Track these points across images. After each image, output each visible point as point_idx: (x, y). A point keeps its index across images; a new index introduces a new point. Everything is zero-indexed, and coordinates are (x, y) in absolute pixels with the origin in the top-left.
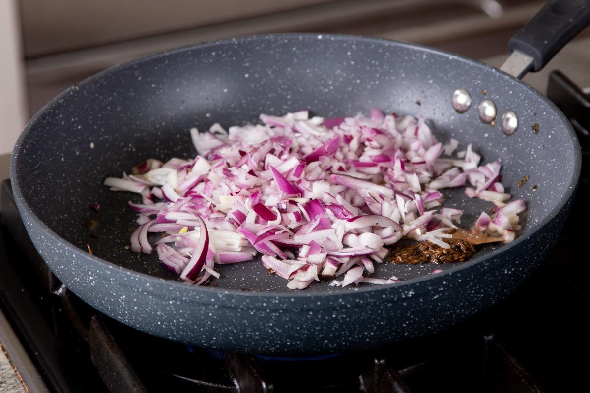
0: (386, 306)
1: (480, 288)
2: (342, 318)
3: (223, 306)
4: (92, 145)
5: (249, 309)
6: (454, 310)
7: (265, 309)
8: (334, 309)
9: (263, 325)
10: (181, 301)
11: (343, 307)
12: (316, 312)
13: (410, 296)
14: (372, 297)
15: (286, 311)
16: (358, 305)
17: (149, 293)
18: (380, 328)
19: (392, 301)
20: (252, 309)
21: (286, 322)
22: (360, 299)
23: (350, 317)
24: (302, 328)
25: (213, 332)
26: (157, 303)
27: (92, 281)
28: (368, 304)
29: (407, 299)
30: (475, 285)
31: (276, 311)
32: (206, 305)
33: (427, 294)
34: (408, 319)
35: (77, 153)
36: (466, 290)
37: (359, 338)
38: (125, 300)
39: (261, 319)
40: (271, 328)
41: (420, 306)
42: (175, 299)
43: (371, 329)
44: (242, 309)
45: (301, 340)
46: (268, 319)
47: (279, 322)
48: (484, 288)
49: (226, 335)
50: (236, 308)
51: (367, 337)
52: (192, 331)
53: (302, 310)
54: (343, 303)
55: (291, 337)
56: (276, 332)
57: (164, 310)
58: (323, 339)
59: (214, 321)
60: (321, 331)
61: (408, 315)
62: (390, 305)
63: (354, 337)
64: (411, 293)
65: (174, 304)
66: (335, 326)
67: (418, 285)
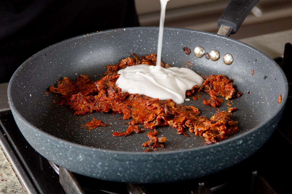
2: (211, 158)
3: (155, 161)
4: (31, 95)
5: (168, 160)
6: (255, 148)
7: (176, 159)
8: (208, 154)
9: (175, 167)
10: (133, 161)
11: (212, 153)
12: (200, 157)
13: (241, 143)
14: (225, 146)
15: (186, 159)
16: (219, 151)
17: (116, 160)
18: (227, 160)
19: (233, 147)
21: (186, 164)
22: (220, 148)
23: (215, 158)
24: (192, 166)
25: (148, 174)
26: (120, 164)
27: (81, 158)
28: (223, 150)
29: (240, 145)
30: (264, 135)
31: (181, 159)
32: (146, 161)
33: (247, 141)
35: (26, 100)
36: (261, 138)
37: (217, 167)
38: (101, 166)
39: (174, 164)
40: (178, 168)
41: (243, 148)
42: (130, 161)
43: (222, 162)
44: (165, 161)
45: (191, 172)
46: (177, 163)
47: (182, 165)
48: (266, 135)
49: (155, 174)
50: (161, 161)
51: (219, 166)
52: (137, 175)
53: (194, 157)
54: (213, 151)
55: (187, 171)
56: (180, 170)
57: (123, 167)
58: (201, 170)
59: (149, 169)
60: (200, 166)
61: (239, 153)
62: (232, 149)
63: (214, 168)
64: (241, 142)
65: (129, 163)
66: (208, 163)
67: (244, 137)
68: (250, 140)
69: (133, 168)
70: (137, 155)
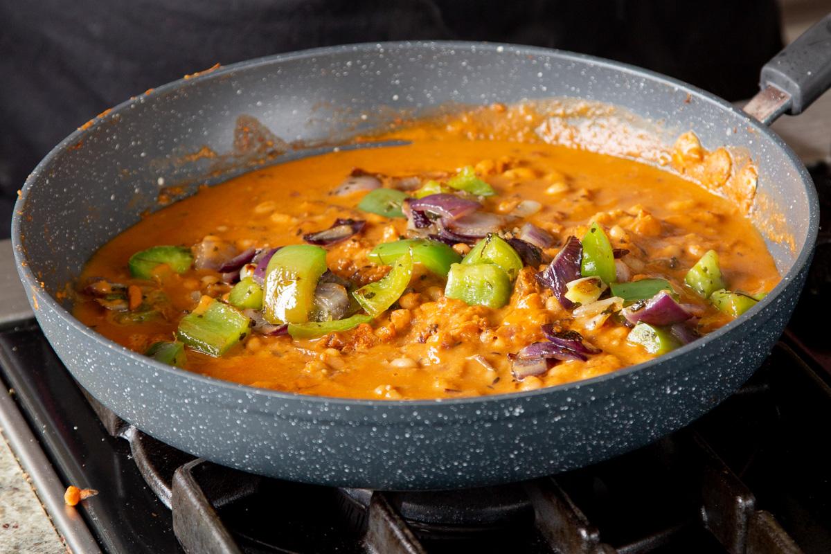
0: (481, 427)
1: (627, 412)
2: (419, 439)
3: (253, 412)
5: (288, 417)
6: (587, 439)
7: (309, 419)
8: (408, 425)
9: (310, 441)
10: (199, 400)
11: (418, 423)
12: (382, 428)
13: (517, 414)
14: (461, 412)
15: (339, 423)
16: (441, 423)
17: (159, 386)
18: (476, 457)
19: (490, 420)
20: (293, 418)
21: (341, 440)
22: (444, 414)
23: (431, 439)
24: (363, 449)
25: (244, 448)
26: (169, 401)
28: (455, 422)
29: (511, 418)
30: (618, 407)
31: (325, 422)
32: (233, 407)
33: (542, 413)
34: (518, 447)
36: (604, 413)
37: (446, 469)
38: (130, 394)
39: (306, 432)
40: (320, 446)
41: (533, 431)
42: (192, 396)
43: (462, 458)
44: (279, 417)
45: (364, 467)
46: (315, 433)
47: (330, 439)
48: (633, 412)
49: (261, 453)
50: (271, 415)
51: (457, 468)
52: (217, 443)
53: (362, 423)
54: (419, 418)
55: (351, 462)
56: (328, 453)
57: (178, 412)
58: (394, 467)
59: (243, 431)
60: (390, 456)
61: (517, 442)
62: (487, 425)
63: (438, 468)
64: (518, 411)
65: (191, 404)
66: (410, 450)
67: (529, 400)
68: (559, 412)
69: (202, 421)
70: (208, 387)
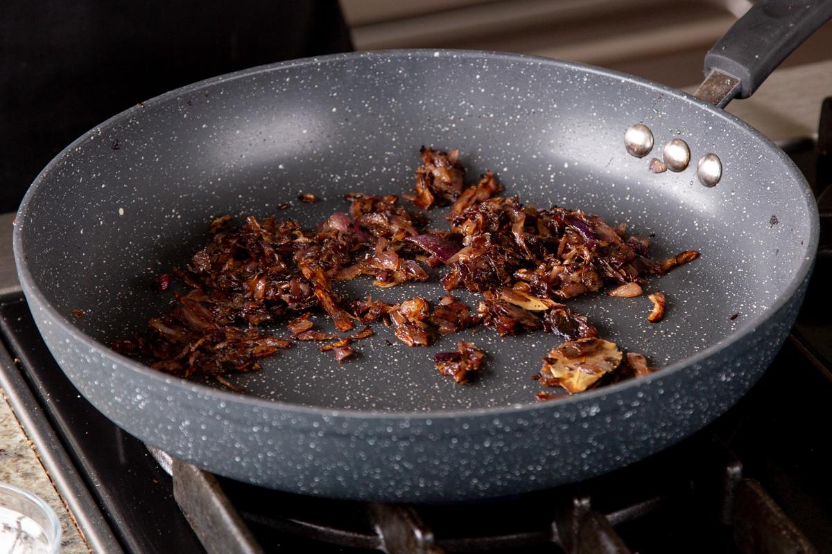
0: (559, 429)
1: (689, 402)
2: (499, 447)
3: (331, 434)
4: (121, 211)
5: (367, 436)
6: (653, 433)
7: (389, 436)
8: (487, 434)
9: (387, 459)
10: (271, 426)
11: (499, 431)
12: (462, 439)
13: (594, 415)
14: (540, 416)
15: (419, 438)
16: (521, 429)
17: (224, 417)
18: (550, 460)
19: (568, 421)
20: (371, 437)
21: (420, 454)
22: (524, 419)
23: (509, 446)
24: (442, 462)
25: (315, 471)
26: (235, 432)
27: (140, 402)
28: (535, 426)
29: (589, 419)
30: (681, 398)
31: (405, 438)
32: (306, 431)
33: (616, 411)
34: (590, 446)
35: (101, 223)
36: (668, 405)
37: (522, 475)
38: (189, 428)
39: (384, 451)
40: (398, 462)
41: (606, 429)
42: (262, 424)
43: (538, 462)
44: (358, 437)
45: (440, 479)
46: (394, 449)
47: (409, 455)
48: (693, 402)
49: (333, 474)
50: (347, 436)
51: (531, 473)
52: (285, 469)
53: (443, 436)
54: (500, 427)
55: (427, 476)
56: (406, 469)
57: (244, 440)
58: (470, 477)
59: (317, 455)
60: (468, 466)
61: (590, 442)
62: (565, 427)
63: (513, 474)
64: (594, 410)
65: (260, 432)
66: (489, 459)
67: (605, 399)
68: (629, 408)
69: (272, 448)
70: (279, 413)
